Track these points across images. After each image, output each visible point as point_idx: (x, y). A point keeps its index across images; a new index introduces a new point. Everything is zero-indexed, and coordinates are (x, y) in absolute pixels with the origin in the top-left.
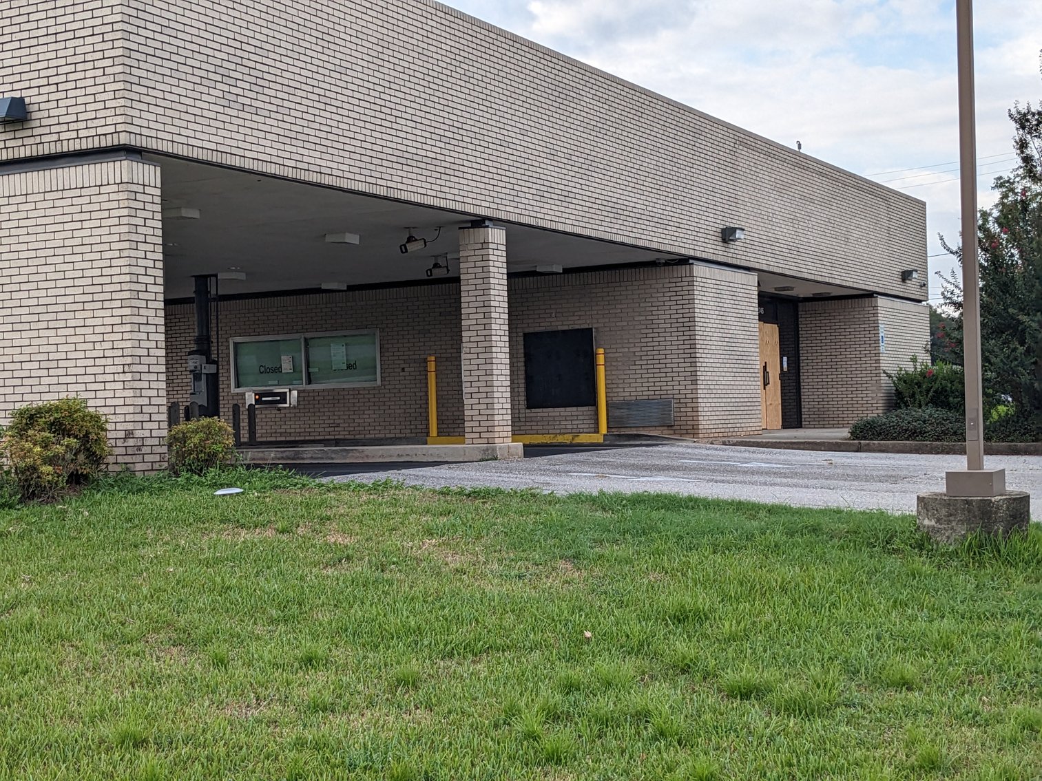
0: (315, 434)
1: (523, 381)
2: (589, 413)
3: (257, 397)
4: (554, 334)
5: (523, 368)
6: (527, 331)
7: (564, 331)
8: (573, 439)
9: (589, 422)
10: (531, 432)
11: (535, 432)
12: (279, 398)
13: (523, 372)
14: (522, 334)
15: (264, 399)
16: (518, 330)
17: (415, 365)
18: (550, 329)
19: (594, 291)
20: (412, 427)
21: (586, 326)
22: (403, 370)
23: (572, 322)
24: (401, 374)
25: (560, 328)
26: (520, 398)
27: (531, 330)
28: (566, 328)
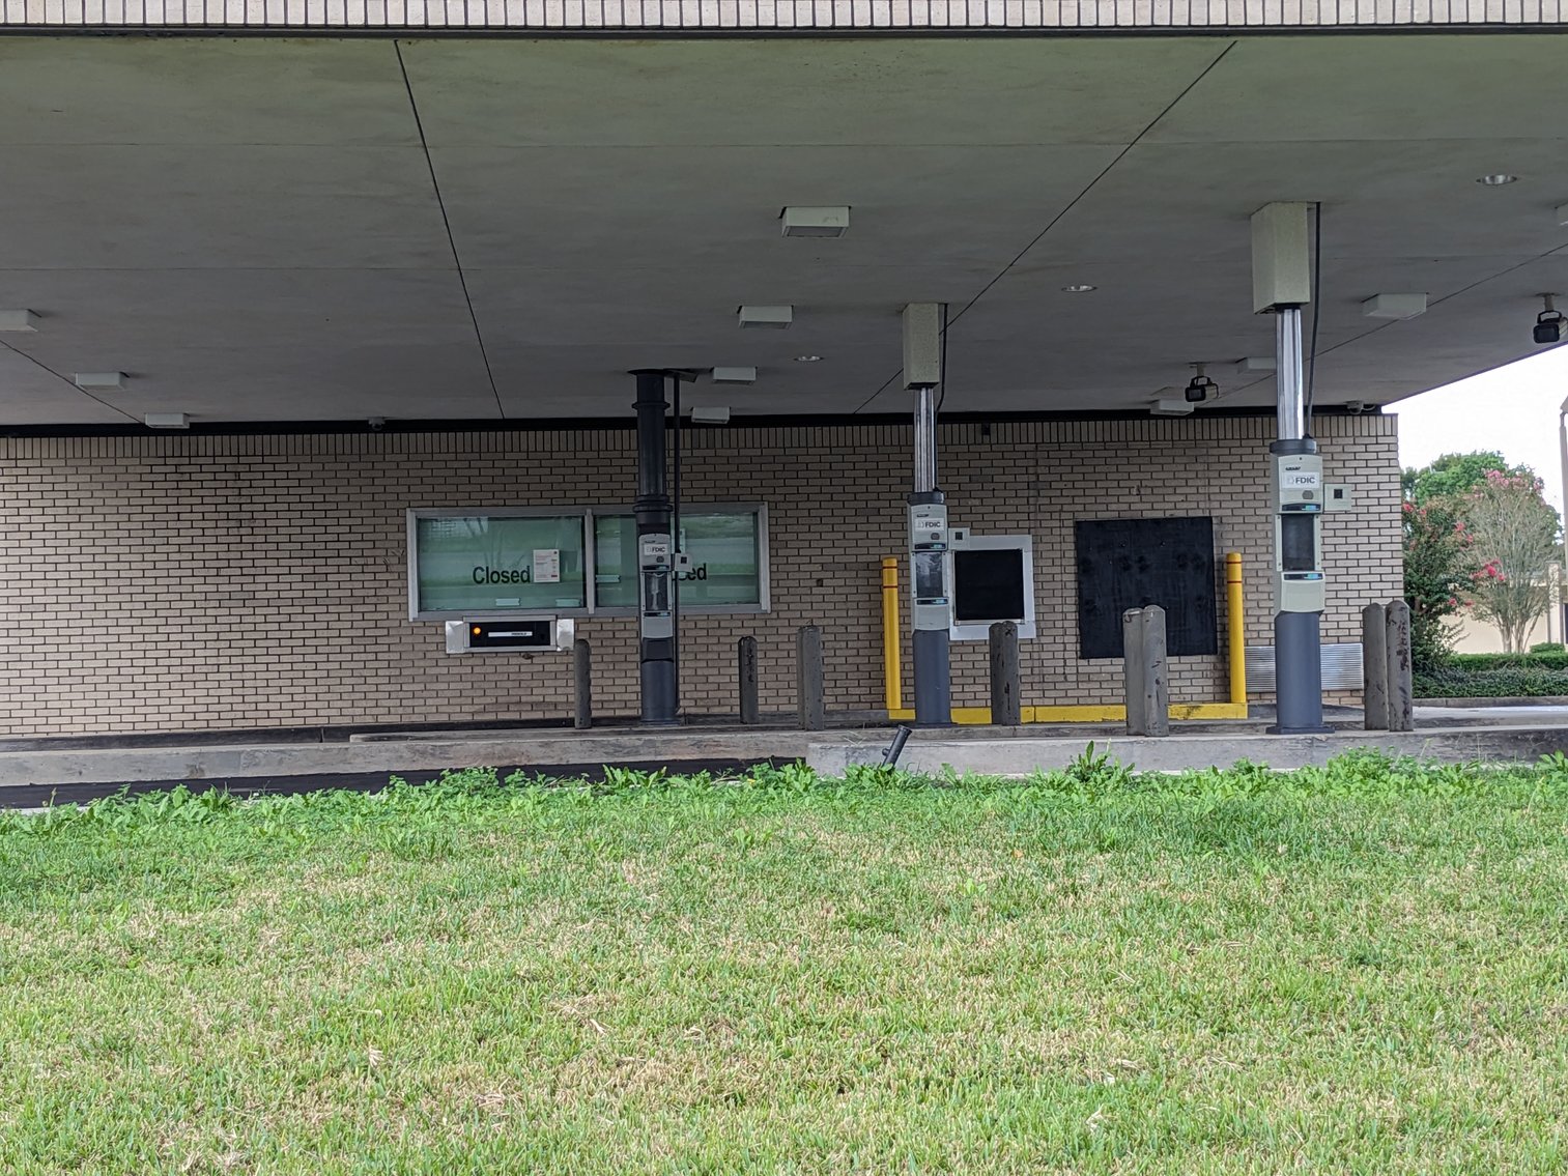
0: (615, 705)
1: (1074, 608)
2: (1203, 667)
3: (477, 631)
4: (1138, 525)
5: (1073, 585)
6: (1082, 517)
7: (1156, 521)
8: (1189, 713)
9: (1202, 682)
10: (1089, 701)
11: (1097, 700)
12: (529, 634)
13: (1073, 593)
14: (1071, 523)
15: (491, 635)
16: (1064, 516)
17: (846, 574)
18: (1127, 515)
19: (1215, 451)
20: (838, 691)
21: (1199, 514)
22: (820, 582)
23: (1172, 506)
24: (815, 590)
25: (1148, 515)
26: (1067, 639)
27: (1091, 517)
28: (1159, 515)
